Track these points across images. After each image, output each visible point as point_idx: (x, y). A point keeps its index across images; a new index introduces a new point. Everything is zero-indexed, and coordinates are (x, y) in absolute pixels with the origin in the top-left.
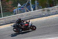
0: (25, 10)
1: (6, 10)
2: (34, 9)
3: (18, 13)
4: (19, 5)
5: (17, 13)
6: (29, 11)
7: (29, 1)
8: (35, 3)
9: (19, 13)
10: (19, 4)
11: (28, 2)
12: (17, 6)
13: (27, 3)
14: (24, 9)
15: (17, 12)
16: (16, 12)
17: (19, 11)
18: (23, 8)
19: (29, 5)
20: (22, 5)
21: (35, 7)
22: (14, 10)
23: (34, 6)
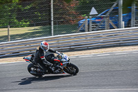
0: (106, 24)
1: (62, 20)
2: (128, 25)
3: (89, 29)
4: (94, 11)
5: (86, 29)
6: (114, 27)
7: (117, 5)
8: (130, 9)
9: (91, 29)
10: (93, 8)
11: (114, 5)
12: (88, 13)
13: (112, 9)
14: (104, 22)
15: (86, 26)
16: (84, 26)
17: (91, 24)
18: (101, 18)
19: (117, 13)
20: (99, 12)
21: (130, 20)
22: (81, 22)
23: (127, 16)
